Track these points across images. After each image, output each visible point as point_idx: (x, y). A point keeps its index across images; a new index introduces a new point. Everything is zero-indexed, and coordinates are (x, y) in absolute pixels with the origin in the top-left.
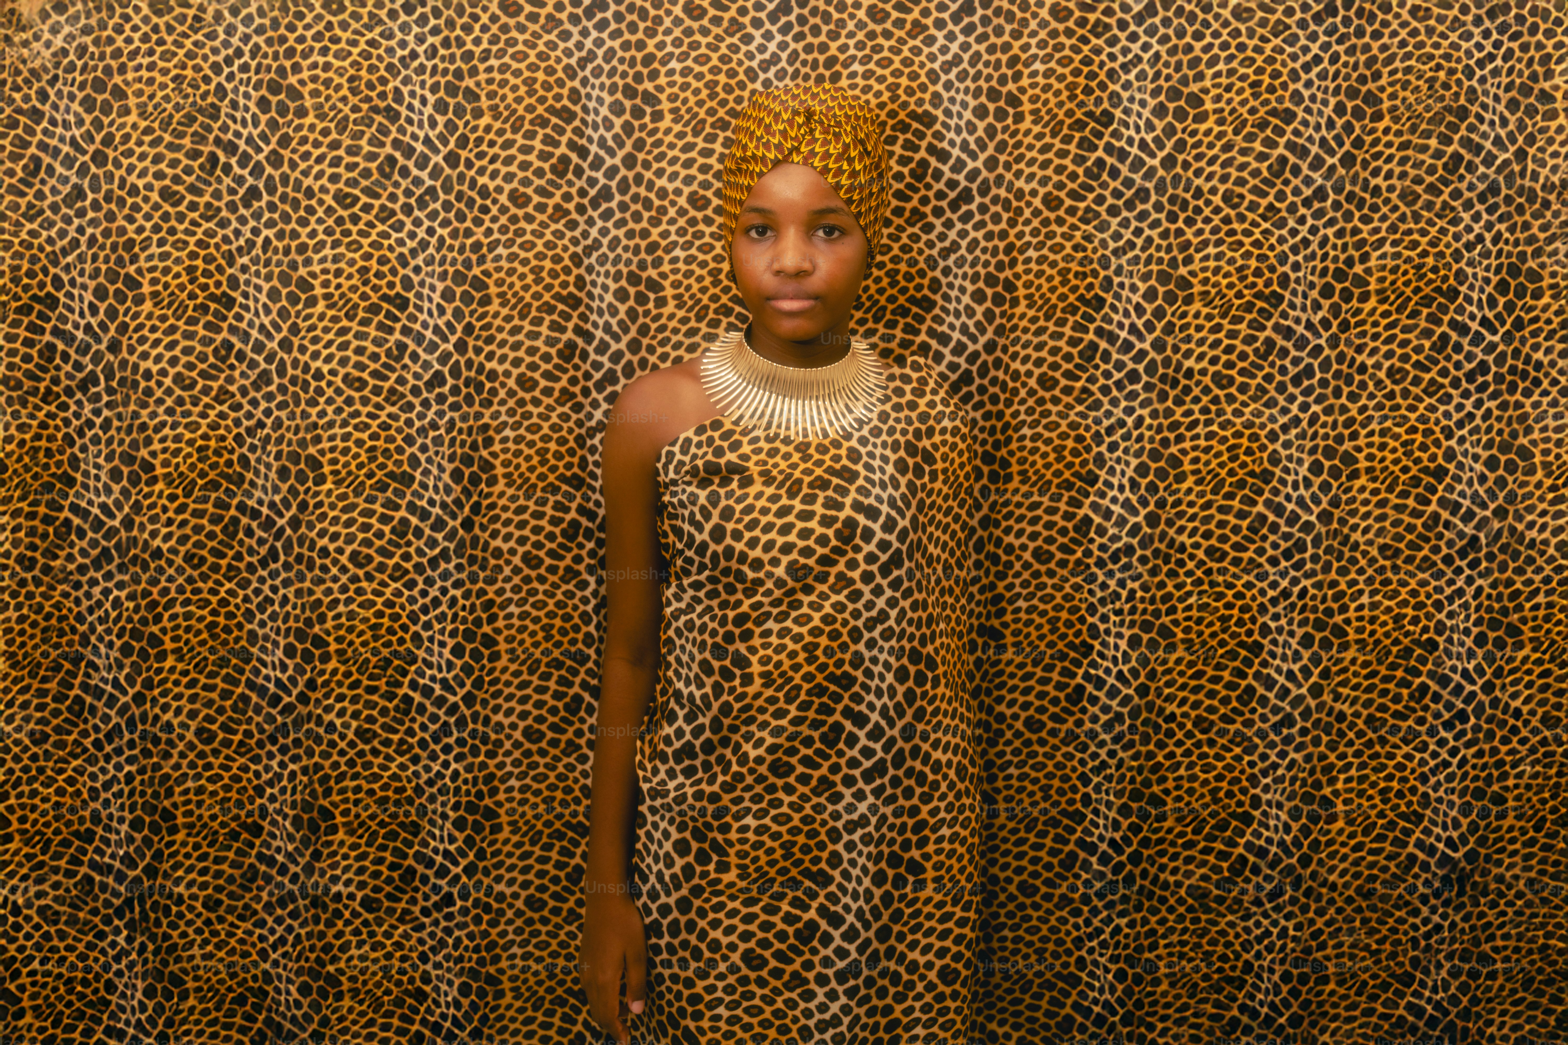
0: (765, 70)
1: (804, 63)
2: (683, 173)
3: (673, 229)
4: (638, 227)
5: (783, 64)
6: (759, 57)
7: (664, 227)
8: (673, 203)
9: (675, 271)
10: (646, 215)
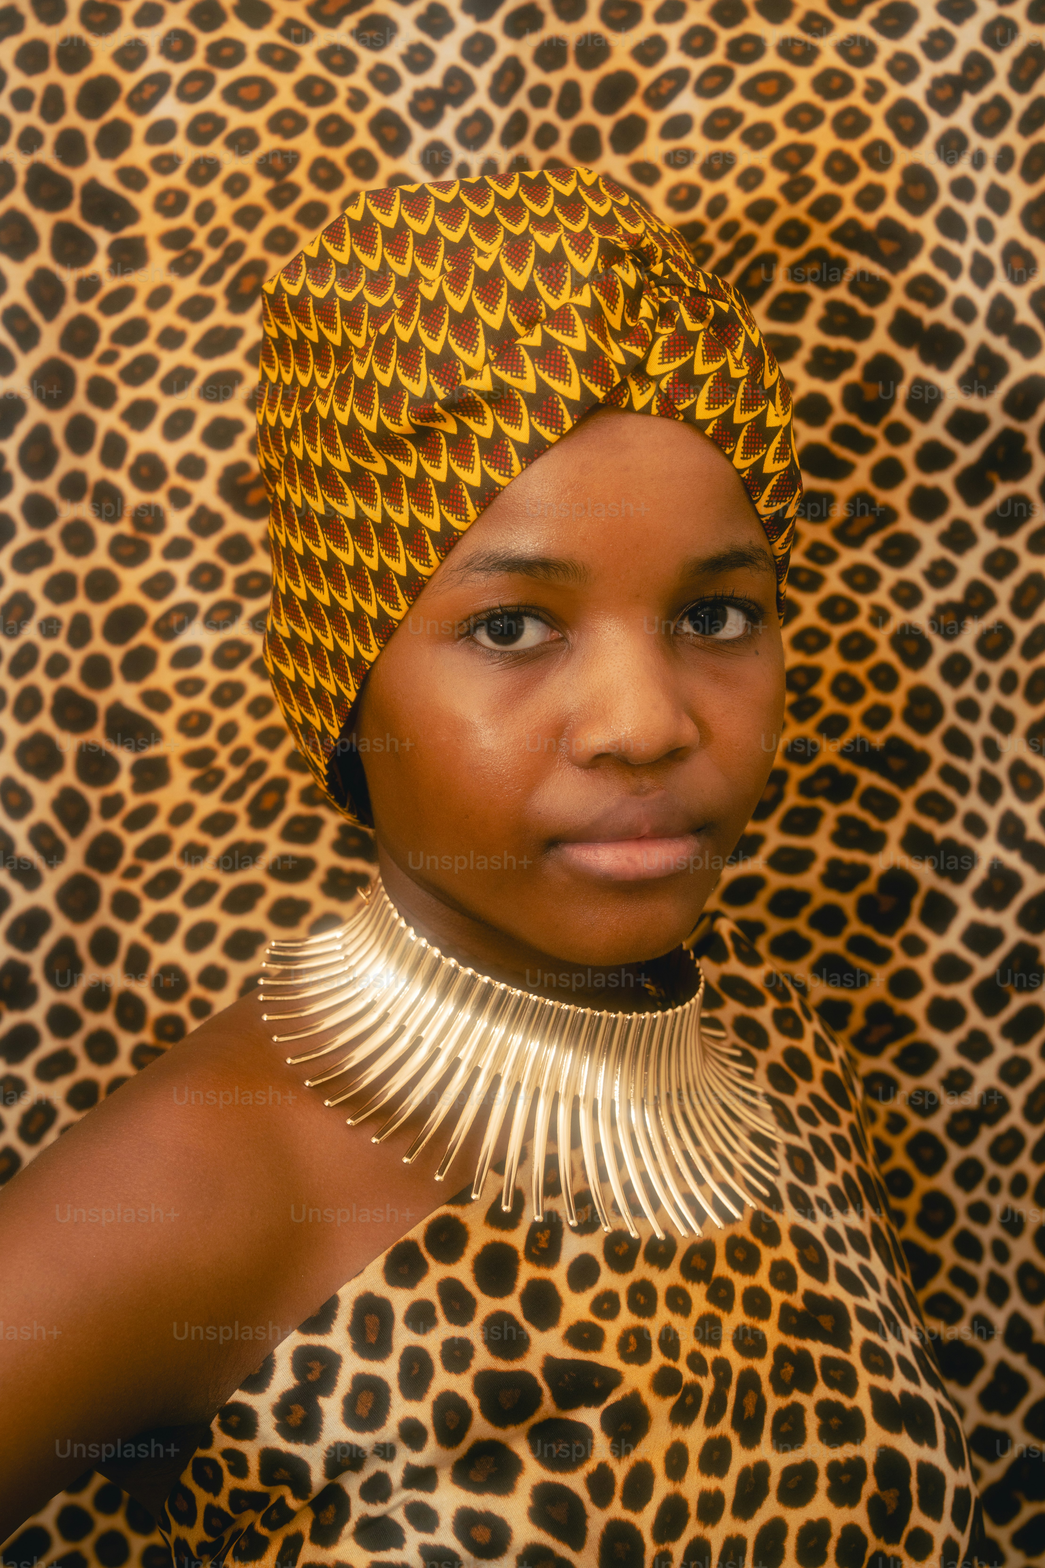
0: (430, 119)
1: (540, 96)
2: (206, 413)
3: (181, 569)
4: (81, 567)
5: (480, 100)
6: (411, 83)
7: (155, 564)
8: (180, 498)
9: (189, 687)
10: (104, 533)
